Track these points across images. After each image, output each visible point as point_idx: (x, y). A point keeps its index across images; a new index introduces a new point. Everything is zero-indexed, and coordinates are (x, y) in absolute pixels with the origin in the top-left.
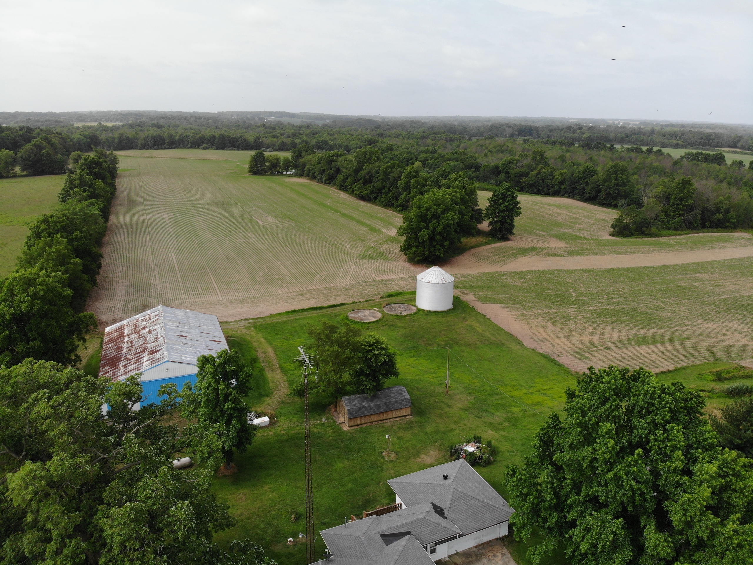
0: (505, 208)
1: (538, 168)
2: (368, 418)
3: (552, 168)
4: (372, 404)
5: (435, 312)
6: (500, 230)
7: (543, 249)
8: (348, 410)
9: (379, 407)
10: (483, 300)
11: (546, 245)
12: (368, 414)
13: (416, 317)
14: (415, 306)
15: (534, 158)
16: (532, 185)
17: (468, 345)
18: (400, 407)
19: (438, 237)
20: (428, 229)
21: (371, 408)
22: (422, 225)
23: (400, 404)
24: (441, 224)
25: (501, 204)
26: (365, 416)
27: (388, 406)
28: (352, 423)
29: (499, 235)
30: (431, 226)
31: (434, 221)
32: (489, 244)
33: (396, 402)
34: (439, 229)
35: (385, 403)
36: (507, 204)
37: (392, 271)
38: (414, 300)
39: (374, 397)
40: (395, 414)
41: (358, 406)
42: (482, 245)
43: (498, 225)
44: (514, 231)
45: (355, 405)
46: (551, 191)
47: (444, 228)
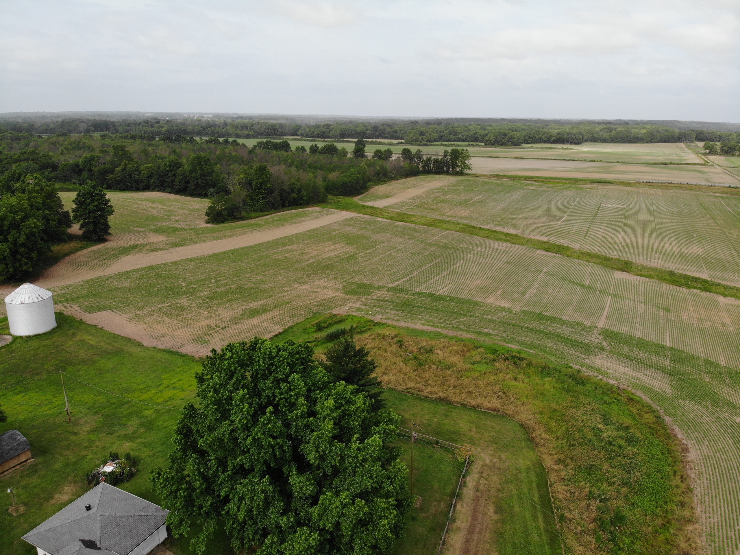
0: (95, 208)
1: (123, 164)
3: (136, 163)
5: (36, 336)
6: (94, 231)
7: (144, 245)
10: (90, 310)
11: (147, 241)
13: (14, 347)
14: (10, 334)
15: (116, 154)
16: (119, 182)
17: (83, 362)
18: (17, 453)
19: (22, 250)
20: (8, 241)
23: (16, 450)
24: (23, 233)
25: (90, 204)
29: (95, 237)
30: (10, 238)
31: (13, 232)
32: (84, 248)
33: (11, 449)
34: (21, 240)
36: (96, 203)
38: (8, 327)
42: (77, 250)
43: (91, 227)
44: (111, 231)
46: (141, 186)
47: (28, 238)
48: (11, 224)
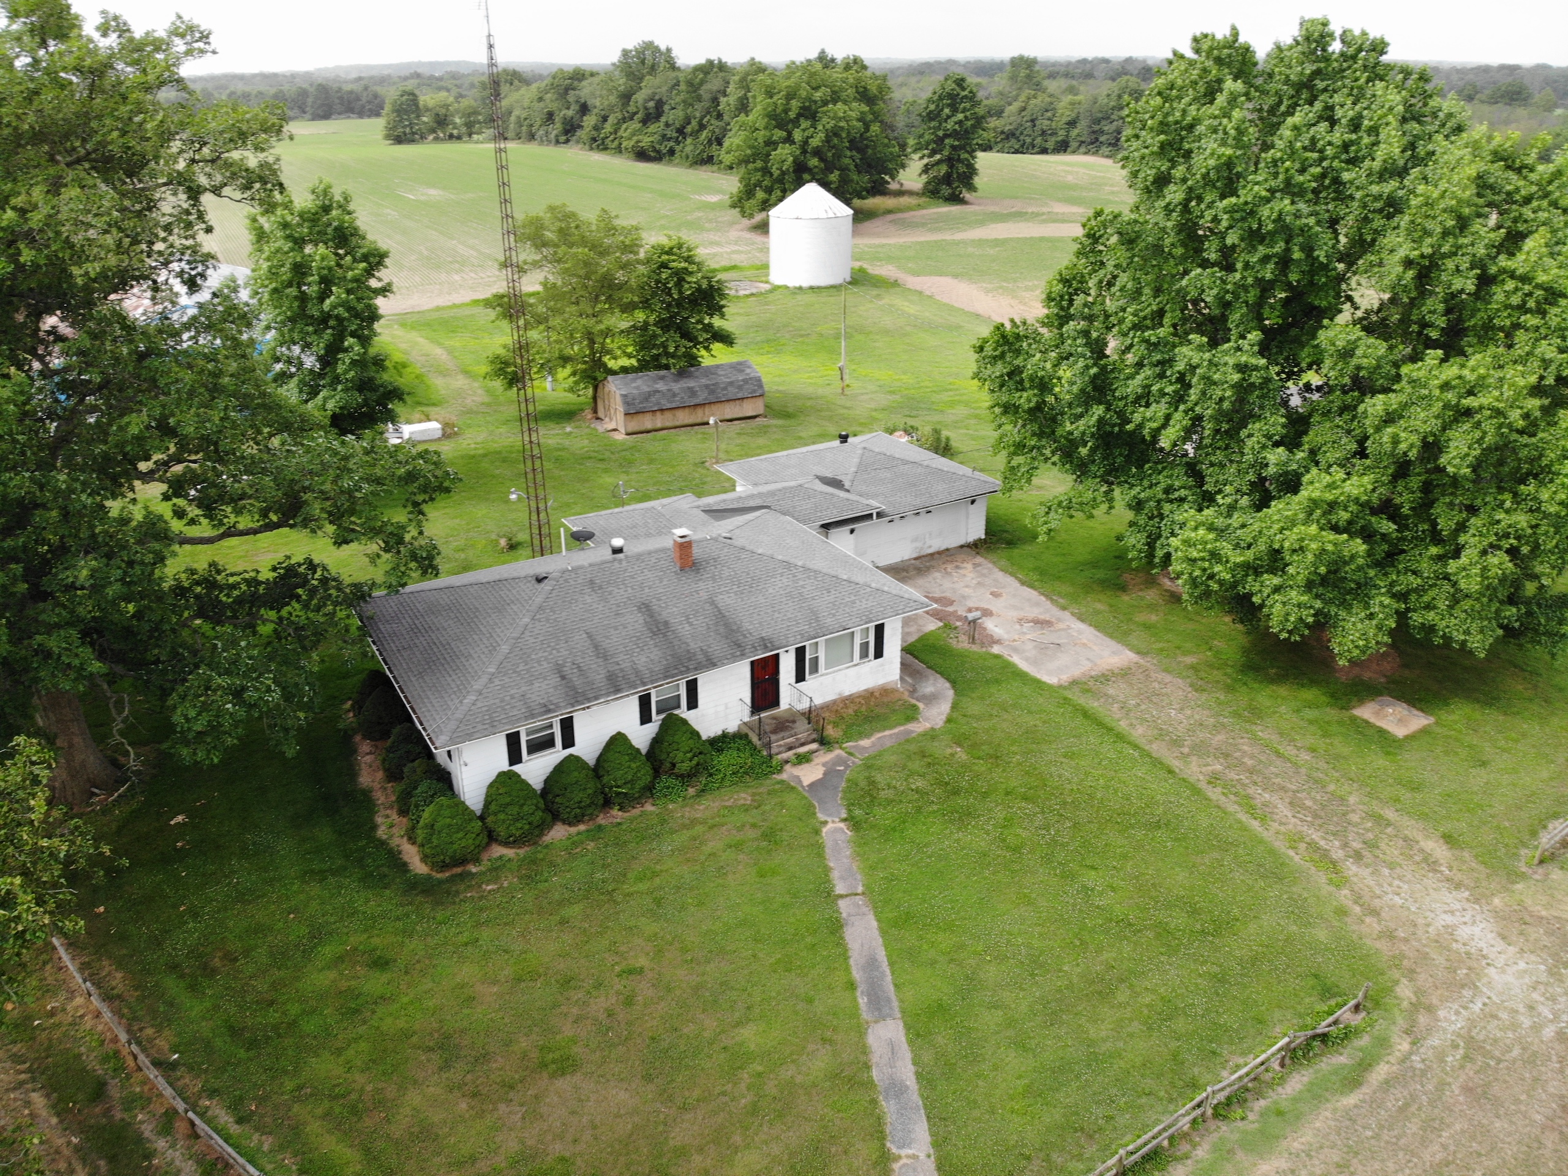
1: (1023, 98)
2: (668, 415)
3: (1051, 96)
4: (676, 387)
5: (812, 288)
6: (947, 179)
7: (1038, 215)
8: (624, 396)
9: (692, 392)
10: (916, 274)
11: (1045, 210)
12: (669, 406)
13: (771, 297)
14: (767, 282)
15: (1013, 78)
16: (1009, 135)
18: (740, 395)
19: (814, 162)
20: (793, 142)
21: (674, 395)
22: (779, 134)
23: (740, 388)
24: (820, 127)
26: (662, 410)
27: (712, 392)
28: (634, 425)
29: (946, 191)
30: (797, 135)
31: (804, 124)
33: (731, 383)
34: (815, 142)
35: (707, 386)
36: (960, 116)
38: (767, 275)
39: (682, 374)
40: (731, 411)
41: (646, 389)
42: (909, 209)
43: (944, 169)
45: (637, 388)
46: (1050, 145)
47: (828, 140)
48: (803, 108)
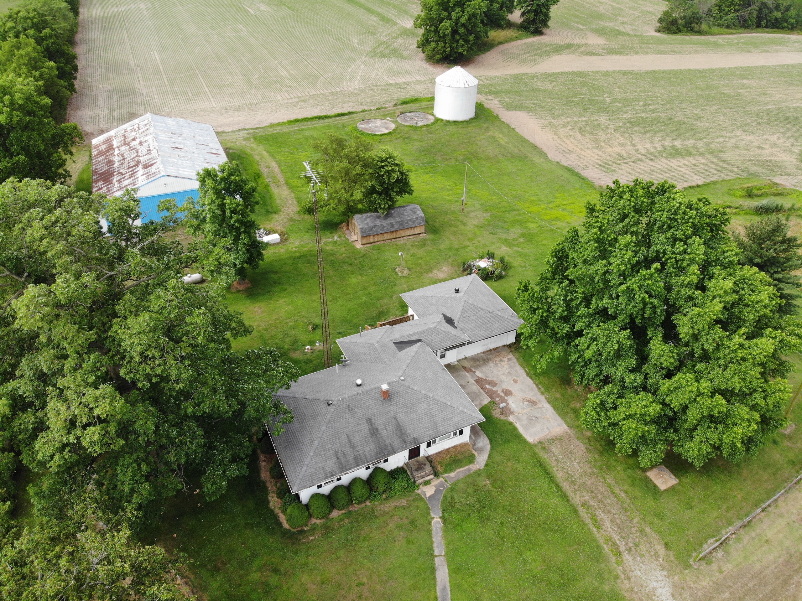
2: (381, 236)
4: (385, 223)
5: (455, 122)
7: (579, 46)
8: (361, 229)
9: (392, 225)
10: (509, 107)
11: (584, 41)
12: (381, 232)
13: (434, 127)
14: (433, 115)
17: (488, 159)
18: (414, 225)
19: (462, 30)
20: (451, 19)
21: (384, 227)
22: (444, 14)
23: (414, 222)
24: (466, 13)
26: (378, 234)
27: (401, 224)
28: (365, 241)
29: (532, 28)
30: (454, 16)
31: (458, 10)
32: (520, 39)
33: (410, 220)
34: (463, 20)
35: (399, 222)
37: (408, 73)
38: (432, 107)
39: (387, 216)
40: (408, 232)
41: (371, 224)
42: (512, 40)
44: (550, 23)
45: (367, 224)
